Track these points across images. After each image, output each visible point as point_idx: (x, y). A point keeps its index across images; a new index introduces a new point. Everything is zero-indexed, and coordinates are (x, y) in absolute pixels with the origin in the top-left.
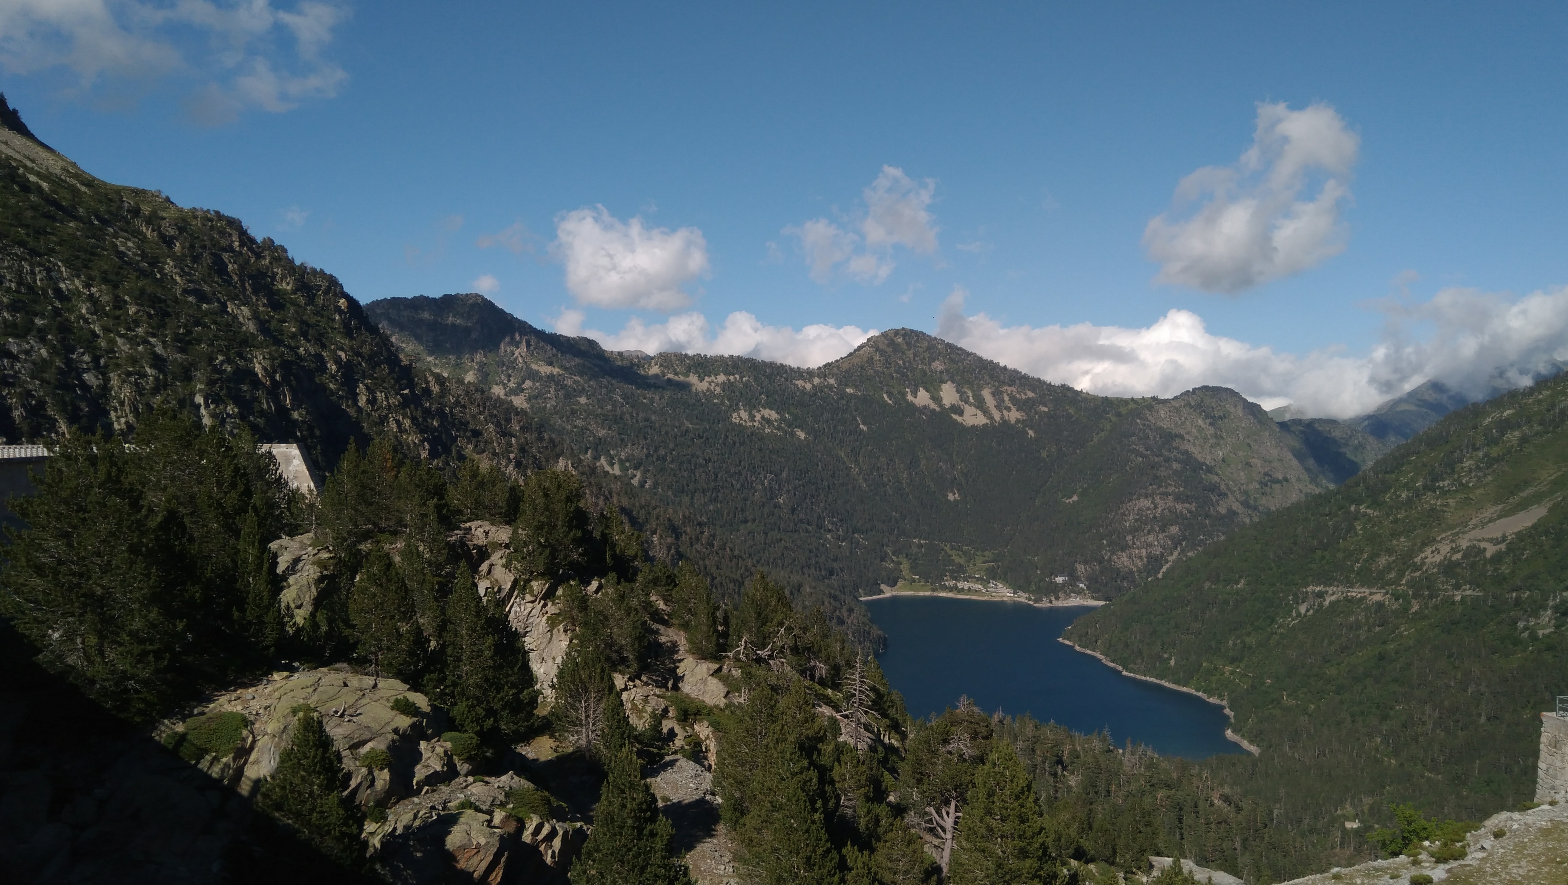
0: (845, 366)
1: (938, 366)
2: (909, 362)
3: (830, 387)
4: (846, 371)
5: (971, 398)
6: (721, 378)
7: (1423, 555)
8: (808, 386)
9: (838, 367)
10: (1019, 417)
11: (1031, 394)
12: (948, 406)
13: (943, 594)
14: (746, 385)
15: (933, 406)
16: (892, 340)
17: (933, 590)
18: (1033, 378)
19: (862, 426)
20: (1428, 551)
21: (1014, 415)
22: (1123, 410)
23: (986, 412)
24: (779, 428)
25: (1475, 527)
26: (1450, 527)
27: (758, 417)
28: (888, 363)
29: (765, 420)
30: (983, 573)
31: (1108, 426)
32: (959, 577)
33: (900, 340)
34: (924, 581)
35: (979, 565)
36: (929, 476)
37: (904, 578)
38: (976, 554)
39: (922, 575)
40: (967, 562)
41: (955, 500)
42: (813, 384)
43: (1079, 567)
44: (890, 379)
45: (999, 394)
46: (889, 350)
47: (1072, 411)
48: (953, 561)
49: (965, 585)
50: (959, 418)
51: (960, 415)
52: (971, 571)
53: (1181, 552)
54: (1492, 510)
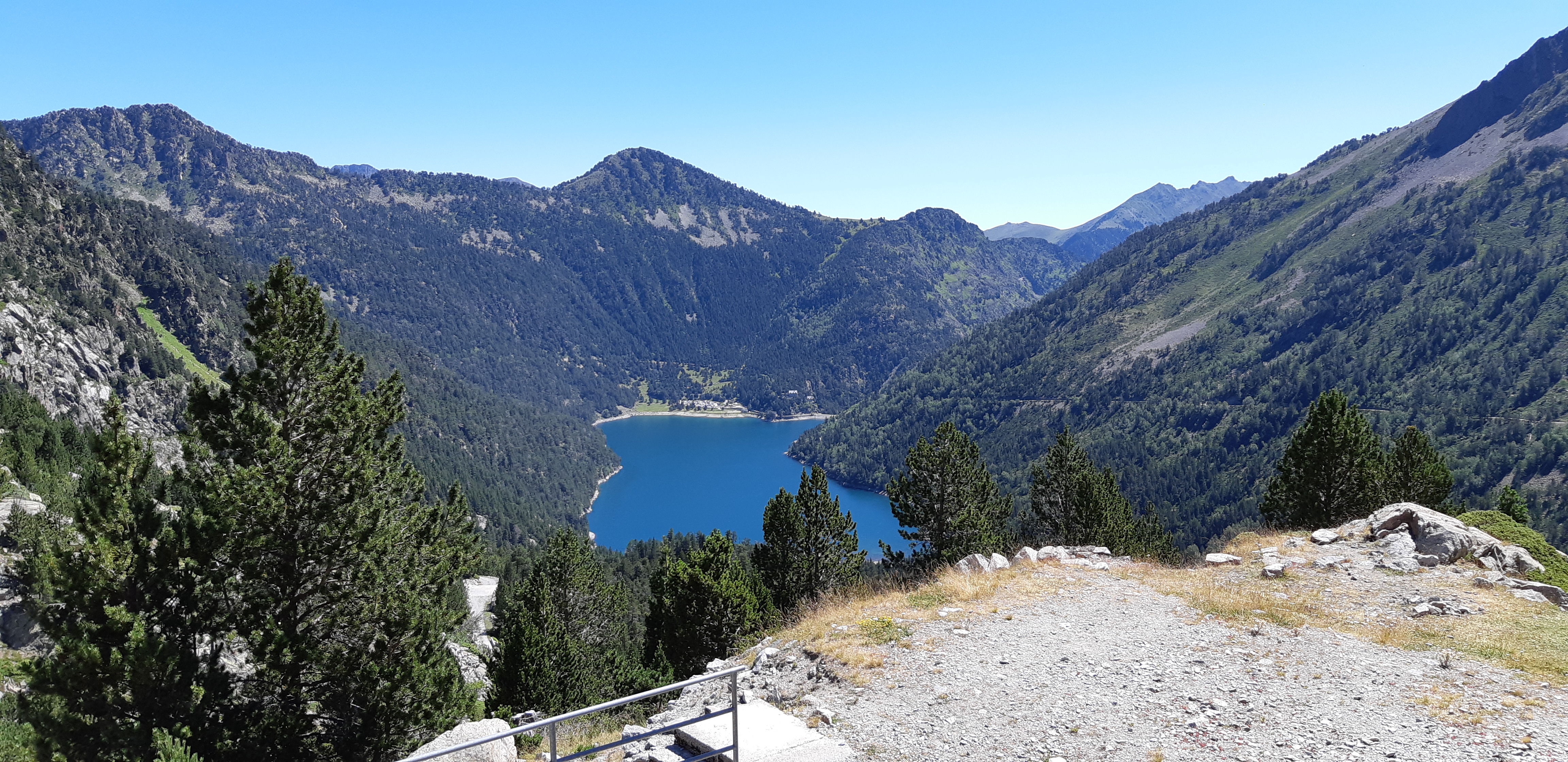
0: (582, 186)
2: (647, 182)
3: (565, 208)
4: (583, 191)
5: (709, 219)
6: (449, 198)
7: (1100, 366)
8: (543, 206)
9: (573, 188)
10: (755, 238)
11: (765, 216)
12: (686, 227)
13: (681, 413)
14: (475, 205)
15: (672, 227)
16: (629, 160)
17: (671, 410)
18: (769, 200)
19: (599, 248)
20: (1104, 362)
21: (750, 237)
22: (853, 232)
23: (722, 233)
24: (511, 250)
25: (1146, 339)
26: (1125, 340)
27: (490, 238)
28: (624, 183)
29: (497, 242)
30: (719, 392)
31: (838, 247)
32: (696, 396)
33: (637, 160)
34: (661, 401)
35: (716, 384)
36: (666, 298)
37: (641, 400)
38: (712, 374)
39: (660, 397)
40: (704, 381)
41: (693, 321)
42: (548, 205)
43: (808, 384)
44: (628, 200)
45: (736, 215)
46: (626, 171)
47: (805, 232)
48: (690, 380)
49: (701, 404)
50: (697, 240)
51: (698, 236)
52: (707, 389)
53: (902, 366)
54: (1161, 324)
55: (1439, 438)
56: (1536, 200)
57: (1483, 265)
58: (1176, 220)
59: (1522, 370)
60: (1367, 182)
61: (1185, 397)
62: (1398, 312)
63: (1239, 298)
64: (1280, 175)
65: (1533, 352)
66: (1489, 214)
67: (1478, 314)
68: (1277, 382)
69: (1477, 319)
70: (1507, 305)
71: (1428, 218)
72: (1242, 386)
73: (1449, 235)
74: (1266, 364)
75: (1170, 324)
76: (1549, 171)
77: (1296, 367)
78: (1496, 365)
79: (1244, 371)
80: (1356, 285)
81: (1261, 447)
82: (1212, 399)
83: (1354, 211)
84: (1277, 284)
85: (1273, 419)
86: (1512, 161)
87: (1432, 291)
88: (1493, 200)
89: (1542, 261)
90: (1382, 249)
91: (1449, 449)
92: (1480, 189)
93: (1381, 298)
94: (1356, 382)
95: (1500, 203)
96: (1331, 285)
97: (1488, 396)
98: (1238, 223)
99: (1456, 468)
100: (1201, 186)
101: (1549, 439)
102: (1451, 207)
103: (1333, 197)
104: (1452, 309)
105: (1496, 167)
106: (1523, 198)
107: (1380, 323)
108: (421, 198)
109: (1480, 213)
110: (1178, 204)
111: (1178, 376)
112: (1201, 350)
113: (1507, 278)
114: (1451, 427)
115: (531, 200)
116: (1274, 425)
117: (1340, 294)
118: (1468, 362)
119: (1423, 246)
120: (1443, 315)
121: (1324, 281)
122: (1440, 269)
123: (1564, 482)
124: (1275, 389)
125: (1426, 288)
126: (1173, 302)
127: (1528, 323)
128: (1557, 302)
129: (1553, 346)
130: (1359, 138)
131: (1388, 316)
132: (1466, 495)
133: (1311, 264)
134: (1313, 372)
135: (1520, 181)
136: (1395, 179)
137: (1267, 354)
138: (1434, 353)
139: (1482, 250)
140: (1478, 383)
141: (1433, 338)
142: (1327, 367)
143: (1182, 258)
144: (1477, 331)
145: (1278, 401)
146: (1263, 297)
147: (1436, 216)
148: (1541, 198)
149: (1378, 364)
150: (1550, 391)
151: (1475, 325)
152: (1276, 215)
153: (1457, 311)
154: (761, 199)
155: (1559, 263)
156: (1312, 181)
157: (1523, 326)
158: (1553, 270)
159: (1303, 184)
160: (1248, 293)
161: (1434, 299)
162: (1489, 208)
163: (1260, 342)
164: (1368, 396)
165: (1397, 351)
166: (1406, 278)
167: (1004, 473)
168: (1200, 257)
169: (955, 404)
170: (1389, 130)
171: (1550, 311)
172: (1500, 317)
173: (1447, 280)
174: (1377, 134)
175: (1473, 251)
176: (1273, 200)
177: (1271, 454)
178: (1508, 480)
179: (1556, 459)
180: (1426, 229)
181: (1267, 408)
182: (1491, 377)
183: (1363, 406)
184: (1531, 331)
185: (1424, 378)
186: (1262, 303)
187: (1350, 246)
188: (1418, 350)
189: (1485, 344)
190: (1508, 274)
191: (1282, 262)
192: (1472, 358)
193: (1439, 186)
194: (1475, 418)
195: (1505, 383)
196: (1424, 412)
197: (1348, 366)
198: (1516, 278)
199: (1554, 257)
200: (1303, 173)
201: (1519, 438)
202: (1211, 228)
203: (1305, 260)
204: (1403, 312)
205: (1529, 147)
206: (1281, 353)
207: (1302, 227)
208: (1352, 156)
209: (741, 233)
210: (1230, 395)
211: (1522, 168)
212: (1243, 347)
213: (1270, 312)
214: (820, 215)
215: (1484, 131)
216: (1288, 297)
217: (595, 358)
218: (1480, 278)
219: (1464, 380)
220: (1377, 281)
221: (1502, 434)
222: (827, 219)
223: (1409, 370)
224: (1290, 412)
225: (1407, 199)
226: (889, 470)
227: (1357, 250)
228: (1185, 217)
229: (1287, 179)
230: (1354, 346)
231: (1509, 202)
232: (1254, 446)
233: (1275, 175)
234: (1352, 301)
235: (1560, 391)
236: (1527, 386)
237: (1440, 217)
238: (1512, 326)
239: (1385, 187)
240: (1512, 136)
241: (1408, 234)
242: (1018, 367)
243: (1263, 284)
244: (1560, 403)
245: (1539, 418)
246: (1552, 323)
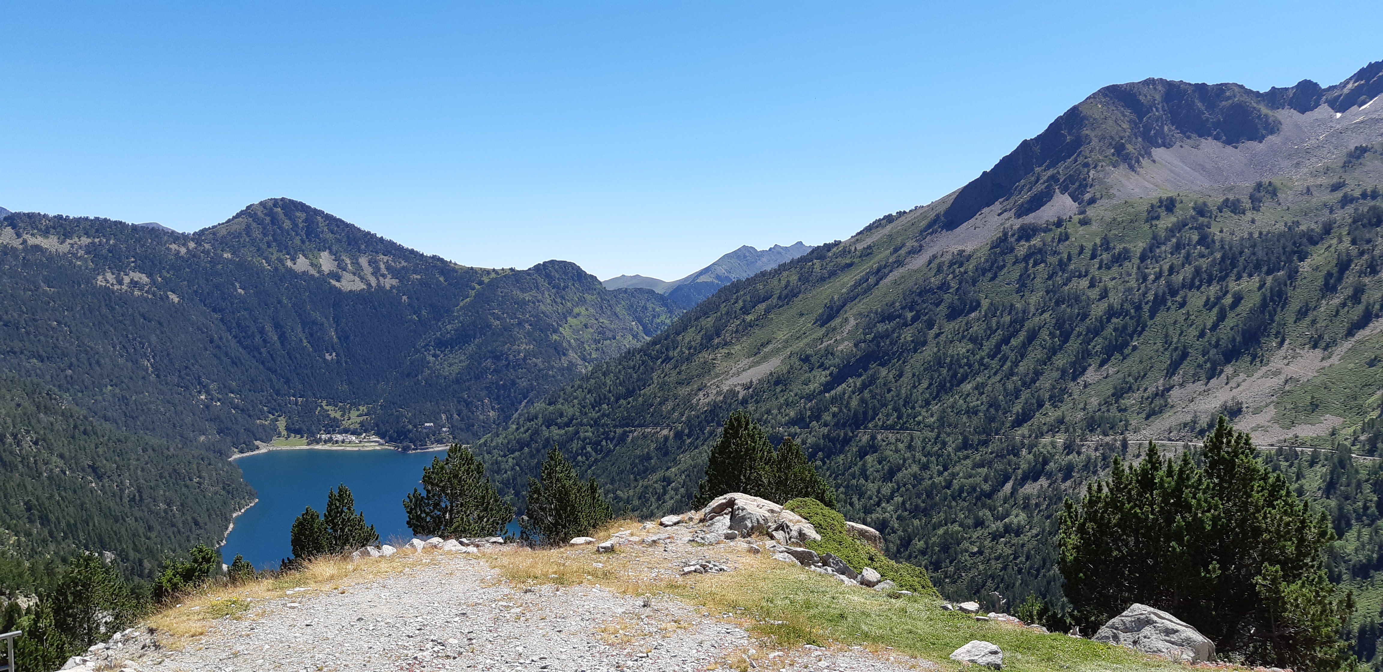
0: (223, 232)
2: (289, 230)
3: (207, 253)
4: (225, 236)
5: (349, 265)
6: (85, 240)
7: (697, 398)
8: (183, 250)
9: (214, 234)
10: (394, 284)
11: (404, 264)
12: (327, 272)
13: (319, 447)
14: (113, 248)
15: (313, 272)
16: (271, 209)
17: (308, 444)
18: (407, 250)
19: (240, 291)
20: (701, 394)
21: (389, 282)
22: (486, 280)
23: (362, 279)
24: (149, 292)
25: (734, 375)
26: (717, 376)
27: (127, 280)
28: (267, 230)
29: (134, 284)
30: (357, 426)
31: (473, 293)
32: (334, 430)
33: (279, 209)
34: (299, 436)
35: (354, 418)
36: (306, 338)
37: (279, 435)
38: (350, 409)
39: (298, 432)
40: (343, 416)
41: (332, 359)
42: (188, 249)
43: (444, 417)
44: (269, 246)
45: (376, 262)
46: (268, 219)
47: (442, 279)
48: (328, 416)
49: (339, 437)
50: (337, 284)
51: (338, 281)
52: (346, 424)
53: (530, 399)
54: (746, 362)
55: (958, 453)
56: (1023, 265)
57: (985, 316)
58: (756, 276)
59: (1017, 398)
60: (901, 248)
61: (765, 423)
62: (925, 353)
63: (806, 341)
64: (835, 241)
65: (1024, 384)
66: (989, 275)
67: (983, 354)
68: (835, 409)
69: (982, 358)
70: (1004, 347)
71: (945, 278)
72: (809, 413)
73: (961, 292)
74: (827, 395)
75: (753, 362)
76: (1032, 243)
77: (850, 397)
78: (998, 394)
79: (811, 401)
80: (893, 331)
81: (824, 463)
82: (786, 424)
83: (891, 271)
84: (834, 329)
85: (833, 441)
86: (1005, 234)
87: (949, 336)
88: (992, 265)
89: (1029, 313)
90: (912, 302)
91: (965, 462)
92: (982, 255)
93: (912, 341)
94: (895, 409)
95: (997, 267)
96: (874, 330)
97: (992, 419)
98: (804, 279)
99: (970, 477)
100: (777, 248)
101: (1037, 453)
102: (962, 270)
103: (876, 259)
104: (964, 350)
105: (995, 239)
106: (1014, 264)
107: (912, 361)
108: (56, 239)
109: (984, 275)
110: (759, 263)
111: (759, 405)
112: (777, 383)
113: (1004, 326)
114: (965, 445)
115: (171, 244)
116: (834, 444)
117: (882, 338)
118: (976, 392)
119: (942, 300)
120: (958, 355)
121: (869, 327)
122: (955, 318)
123: (1049, 487)
124: (834, 415)
125: (945, 334)
126: (755, 343)
127: (1019, 362)
128: (1041, 345)
129: (1038, 379)
130: (894, 214)
131: (917, 356)
132: (978, 499)
133: (860, 314)
134: (863, 401)
135: (1012, 250)
136: (921, 246)
137: (828, 387)
138: (952, 385)
139: (985, 304)
140: (985, 409)
141: (950, 373)
142: (873, 397)
143: (762, 307)
144: (982, 368)
145: (836, 425)
146: (824, 340)
147: (951, 276)
148: (1027, 264)
149: (911, 395)
150: (1037, 415)
151: (981, 362)
152: (833, 274)
153: (968, 352)
154: (400, 249)
155: (1041, 315)
156: (860, 247)
157: (1016, 364)
158: (1036, 319)
159: (853, 249)
160: (813, 336)
161: (951, 342)
162: (989, 271)
163: (821, 377)
164: (905, 420)
165: (925, 384)
166: (930, 325)
167: (618, 492)
168: (775, 306)
169: (577, 432)
170: (916, 207)
171: (1036, 351)
172: (999, 356)
173: (960, 327)
174: (907, 211)
175: (979, 304)
176: (830, 262)
177: (832, 468)
178: (1008, 487)
179: (1043, 469)
180: (944, 287)
181: (828, 431)
182: (994, 404)
183: (901, 429)
184: (1022, 368)
185: (945, 405)
186: (823, 345)
187: (889, 299)
188: (940, 383)
189: (989, 377)
190: (1004, 322)
191: (838, 311)
192: (980, 388)
193: (953, 253)
194: (984, 437)
195: (1005, 408)
196: (945, 433)
197: (889, 396)
198: (1010, 326)
199: (1037, 310)
200: (853, 240)
201: (1015, 452)
202: (783, 283)
203: (855, 311)
204: (928, 352)
205: (1017, 223)
206: (838, 386)
207: (853, 283)
208: (889, 227)
209: (381, 279)
210: (799, 421)
211: (1013, 240)
212: (810, 381)
213: (829, 352)
214: (455, 264)
215: (985, 210)
216: (843, 340)
217: (232, 395)
218: (984, 326)
219: (974, 407)
220: (909, 328)
221: (1003, 449)
222: (462, 268)
223: (934, 399)
224: (846, 434)
225: (930, 262)
226: (517, 494)
227: (893, 303)
228: (763, 274)
229: (842, 245)
230: (893, 380)
231: (1004, 266)
232: (819, 463)
233: (832, 241)
234: (891, 343)
235: (1044, 415)
236: (1020, 411)
237: (954, 277)
238: (1008, 364)
239: (914, 253)
240: (1006, 215)
241: (931, 291)
242: (630, 399)
243: (824, 329)
244: (1045, 424)
245: (1030, 436)
246: (1037, 361)
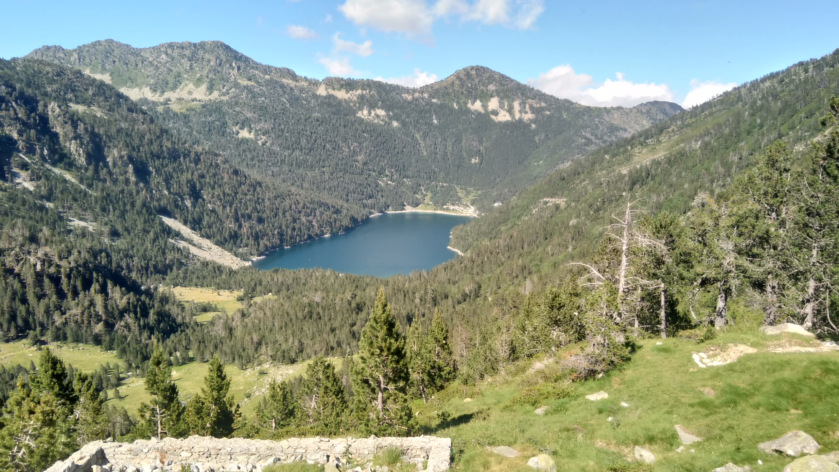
0: (436, 87)
1: (492, 87)
2: (475, 85)
3: (423, 99)
4: (436, 90)
5: (506, 106)
6: (359, 92)
8: (410, 97)
9: (431, 88)
10: (530, 117)
11: (543, 104)
12: (490, 110)
14: (371, 96)
15: (482, 110)
16: (468, 72)
17: (436, 210)
19: (434, 121)
21: (528, 116)
22: (594, 114)
23: (512, 114)
24: (383, 121)
27: (373, 114)
28: (462, 86)
29: (376, 116)
30: (470, 202)
32: (454, 204)
33: (474, 72)
34: (434, 205)
35: (470, 197)
36: (464, 149)
37: (423, 204)
39: (435, 202)
41: (475, 163)
42: (414, 97)
45: (524, 104)
46: (465, 78)
49: (454, 208)
50: (495, 118)
51: (496, 115)
52: (463, 200)
108: (344, 92)
209: (523, 114)
217: (404, 179)
222: (582, 106)
